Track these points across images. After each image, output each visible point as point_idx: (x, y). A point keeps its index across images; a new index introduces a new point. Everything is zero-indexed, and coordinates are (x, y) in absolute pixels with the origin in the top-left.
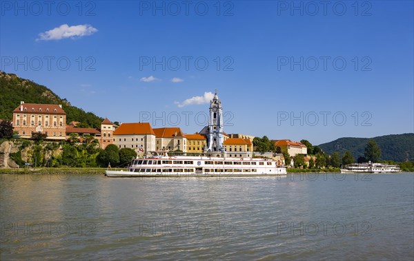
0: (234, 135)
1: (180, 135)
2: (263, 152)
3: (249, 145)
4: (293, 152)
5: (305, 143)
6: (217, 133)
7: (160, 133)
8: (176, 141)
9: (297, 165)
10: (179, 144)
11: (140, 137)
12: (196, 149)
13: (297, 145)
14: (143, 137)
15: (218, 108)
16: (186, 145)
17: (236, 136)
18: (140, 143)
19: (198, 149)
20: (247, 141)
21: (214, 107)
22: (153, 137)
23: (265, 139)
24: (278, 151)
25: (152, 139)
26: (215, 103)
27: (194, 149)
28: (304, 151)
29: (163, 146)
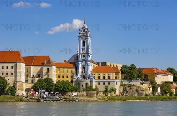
0: (102, 63)
1: (49, 63)
2: (131, 80)
3: (117, 73)
4: (160, 79)
5: (171, 71)
6: (86, 61)
7: (30, 61)
8: (45, 69)
9: (164, 92)
10: (48, 72)
11: (10, 65)
12: (65, 77)
13: (164, 73)
14: (13, 65)
15: (87, 36)
16: (55, 73)
17: (104, 64)
18: (10, 70)
19: (68, 77)
20: (115, 70)
21: (83, 35)
22: (23, 65)
23: (133, 67)
24: (146, 79)
25: (22, 67)
26: (84, 31)
27: (63, 77)
28: (170, 78)
29: (32, 74)
